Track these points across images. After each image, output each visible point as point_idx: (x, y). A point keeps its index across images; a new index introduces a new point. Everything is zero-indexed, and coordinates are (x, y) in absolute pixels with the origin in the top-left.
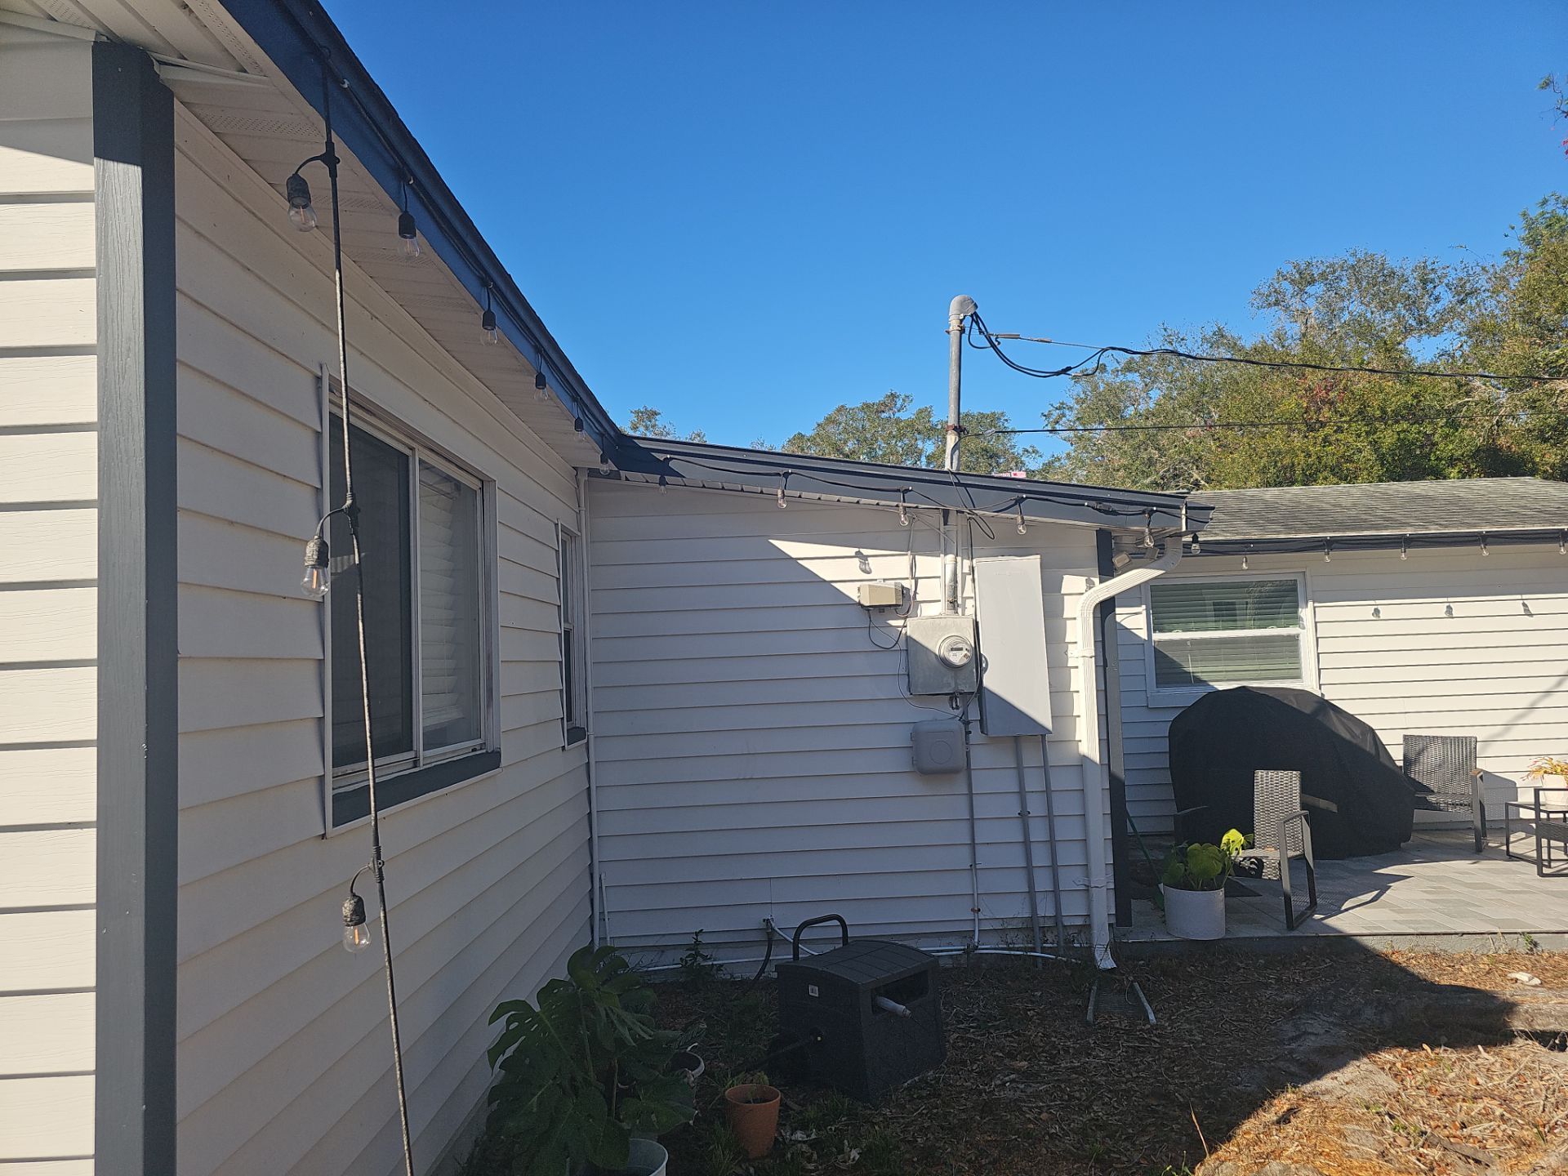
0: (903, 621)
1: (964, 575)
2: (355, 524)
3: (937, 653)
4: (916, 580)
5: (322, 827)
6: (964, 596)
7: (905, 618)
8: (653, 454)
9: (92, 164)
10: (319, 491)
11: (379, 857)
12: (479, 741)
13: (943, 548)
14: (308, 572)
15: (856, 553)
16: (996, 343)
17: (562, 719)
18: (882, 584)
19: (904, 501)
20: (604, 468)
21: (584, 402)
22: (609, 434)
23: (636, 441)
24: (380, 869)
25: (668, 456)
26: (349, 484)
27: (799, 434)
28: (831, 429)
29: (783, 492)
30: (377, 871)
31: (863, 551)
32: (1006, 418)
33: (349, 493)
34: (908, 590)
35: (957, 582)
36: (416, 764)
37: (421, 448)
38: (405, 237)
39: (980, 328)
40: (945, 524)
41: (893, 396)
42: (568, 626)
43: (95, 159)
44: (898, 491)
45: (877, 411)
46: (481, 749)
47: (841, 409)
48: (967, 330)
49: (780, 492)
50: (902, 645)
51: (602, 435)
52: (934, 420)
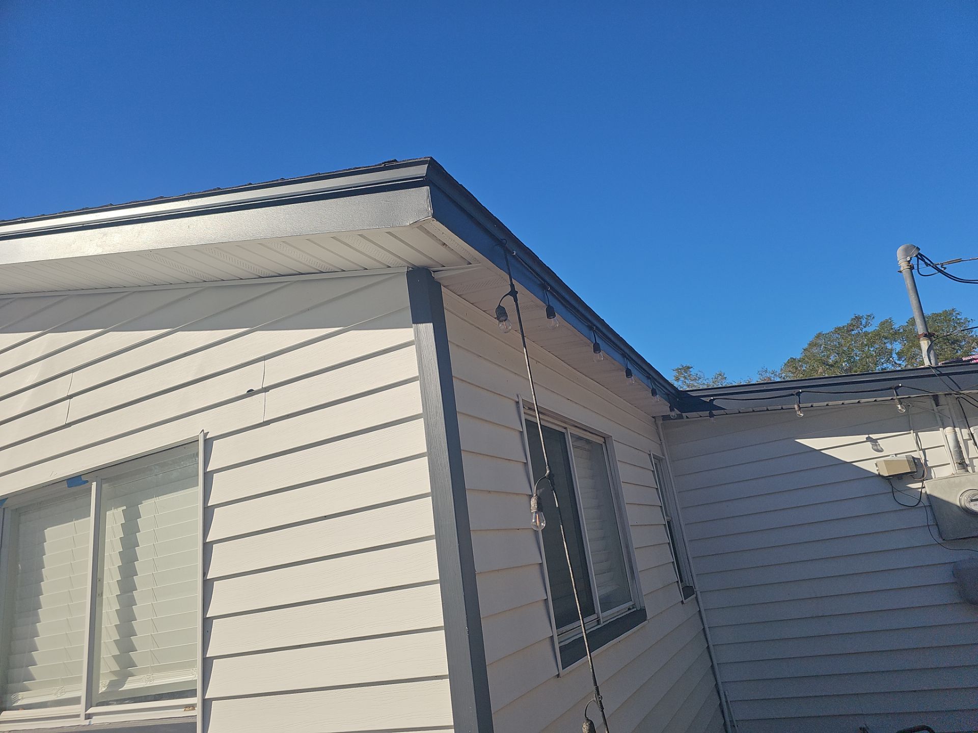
0: (921, 483)
1: (965, 441)
2: (553, 484)
3: (958, 504)
4: (924, 450)
5: (557, 670)
6: (970, 457)
7: (922, 481)
8: (702, 399)
9: (412, 327)
10: (526, 464)
11: (599, 694)
12: (631, 603)
13: (940, 423)
14: (534, 516)
15: (867, 438)
16: (943, 269)
17: (678, 582)
18: (895, 458)
19: (898, 395)
20: (673, 414)
21: (654, 378)
22: (671, 392)
23: (688, 393)
24: (600, 701)
25: (712, 398)
26: (546, 461)
27: (792, 358)
28: (815, 350)
29: (799, 406)
30: (599, 703)
31: (870, 436)
32: (957, 312)
33: (547, 466)
34: (919, 459)
35: (960, 447)
36: (598, 622)
37: (570, 427)
38: (551, 318)
39: (926, 263)
40: (937, 405)
41: (858, 318)
42: (669, 518)
43: (413, 325)
44: (891, 388)
45: (848, 331)
46: (633, 608)
47: (818, 336)
48: (916, 267)
49: (796, 406)
50: (925, 501)
51: (668, 395)
52: (896, 326)
